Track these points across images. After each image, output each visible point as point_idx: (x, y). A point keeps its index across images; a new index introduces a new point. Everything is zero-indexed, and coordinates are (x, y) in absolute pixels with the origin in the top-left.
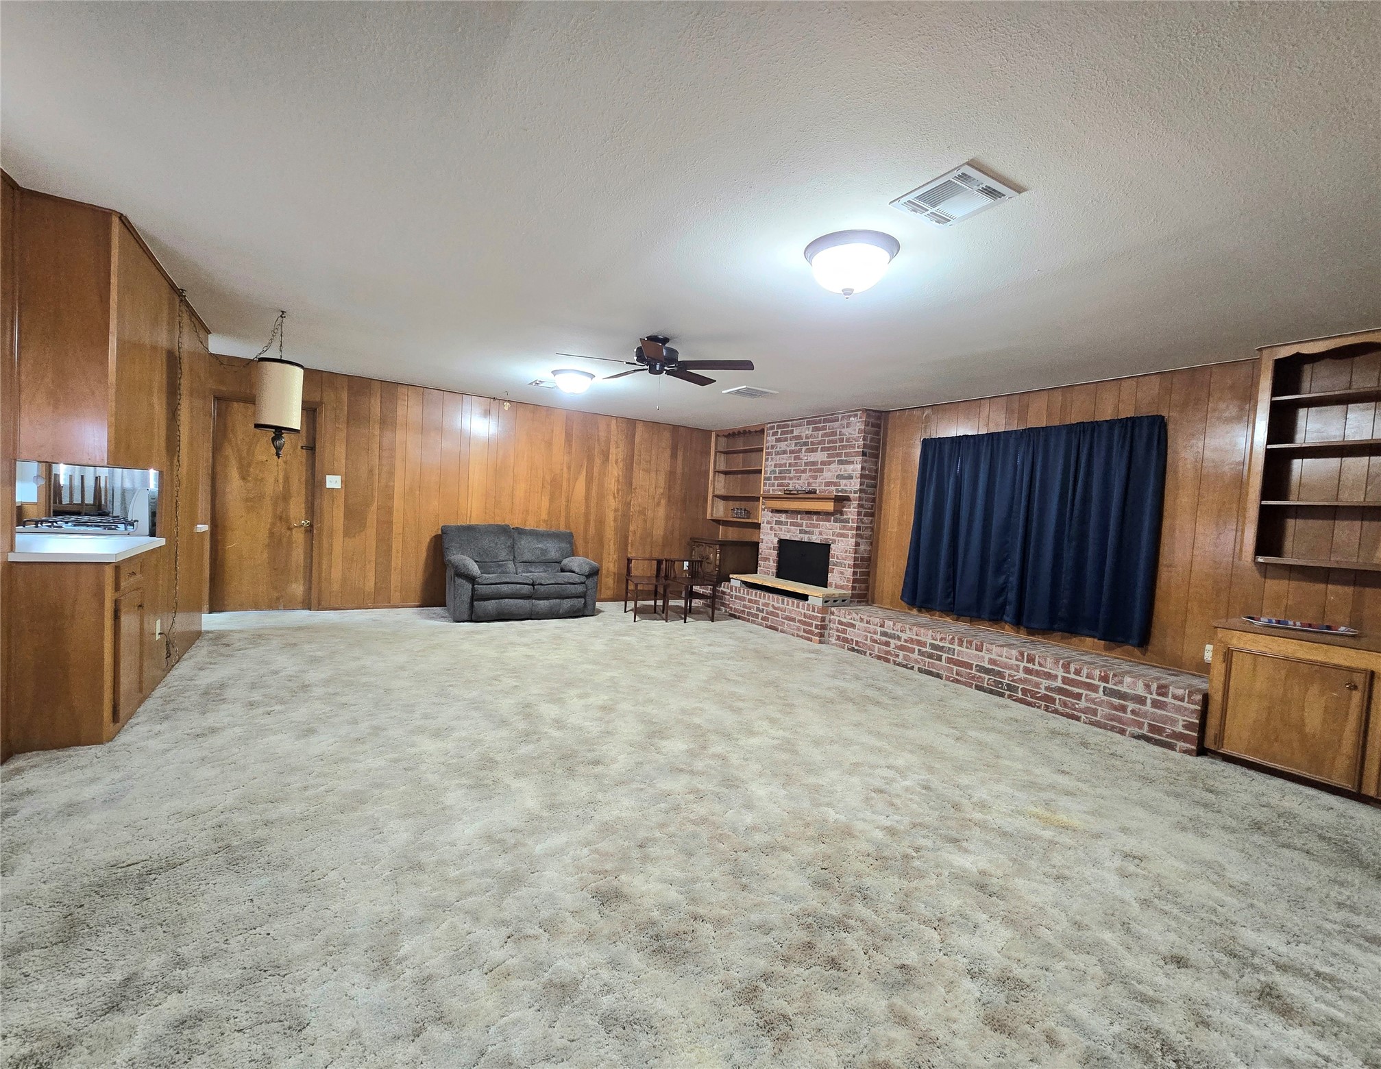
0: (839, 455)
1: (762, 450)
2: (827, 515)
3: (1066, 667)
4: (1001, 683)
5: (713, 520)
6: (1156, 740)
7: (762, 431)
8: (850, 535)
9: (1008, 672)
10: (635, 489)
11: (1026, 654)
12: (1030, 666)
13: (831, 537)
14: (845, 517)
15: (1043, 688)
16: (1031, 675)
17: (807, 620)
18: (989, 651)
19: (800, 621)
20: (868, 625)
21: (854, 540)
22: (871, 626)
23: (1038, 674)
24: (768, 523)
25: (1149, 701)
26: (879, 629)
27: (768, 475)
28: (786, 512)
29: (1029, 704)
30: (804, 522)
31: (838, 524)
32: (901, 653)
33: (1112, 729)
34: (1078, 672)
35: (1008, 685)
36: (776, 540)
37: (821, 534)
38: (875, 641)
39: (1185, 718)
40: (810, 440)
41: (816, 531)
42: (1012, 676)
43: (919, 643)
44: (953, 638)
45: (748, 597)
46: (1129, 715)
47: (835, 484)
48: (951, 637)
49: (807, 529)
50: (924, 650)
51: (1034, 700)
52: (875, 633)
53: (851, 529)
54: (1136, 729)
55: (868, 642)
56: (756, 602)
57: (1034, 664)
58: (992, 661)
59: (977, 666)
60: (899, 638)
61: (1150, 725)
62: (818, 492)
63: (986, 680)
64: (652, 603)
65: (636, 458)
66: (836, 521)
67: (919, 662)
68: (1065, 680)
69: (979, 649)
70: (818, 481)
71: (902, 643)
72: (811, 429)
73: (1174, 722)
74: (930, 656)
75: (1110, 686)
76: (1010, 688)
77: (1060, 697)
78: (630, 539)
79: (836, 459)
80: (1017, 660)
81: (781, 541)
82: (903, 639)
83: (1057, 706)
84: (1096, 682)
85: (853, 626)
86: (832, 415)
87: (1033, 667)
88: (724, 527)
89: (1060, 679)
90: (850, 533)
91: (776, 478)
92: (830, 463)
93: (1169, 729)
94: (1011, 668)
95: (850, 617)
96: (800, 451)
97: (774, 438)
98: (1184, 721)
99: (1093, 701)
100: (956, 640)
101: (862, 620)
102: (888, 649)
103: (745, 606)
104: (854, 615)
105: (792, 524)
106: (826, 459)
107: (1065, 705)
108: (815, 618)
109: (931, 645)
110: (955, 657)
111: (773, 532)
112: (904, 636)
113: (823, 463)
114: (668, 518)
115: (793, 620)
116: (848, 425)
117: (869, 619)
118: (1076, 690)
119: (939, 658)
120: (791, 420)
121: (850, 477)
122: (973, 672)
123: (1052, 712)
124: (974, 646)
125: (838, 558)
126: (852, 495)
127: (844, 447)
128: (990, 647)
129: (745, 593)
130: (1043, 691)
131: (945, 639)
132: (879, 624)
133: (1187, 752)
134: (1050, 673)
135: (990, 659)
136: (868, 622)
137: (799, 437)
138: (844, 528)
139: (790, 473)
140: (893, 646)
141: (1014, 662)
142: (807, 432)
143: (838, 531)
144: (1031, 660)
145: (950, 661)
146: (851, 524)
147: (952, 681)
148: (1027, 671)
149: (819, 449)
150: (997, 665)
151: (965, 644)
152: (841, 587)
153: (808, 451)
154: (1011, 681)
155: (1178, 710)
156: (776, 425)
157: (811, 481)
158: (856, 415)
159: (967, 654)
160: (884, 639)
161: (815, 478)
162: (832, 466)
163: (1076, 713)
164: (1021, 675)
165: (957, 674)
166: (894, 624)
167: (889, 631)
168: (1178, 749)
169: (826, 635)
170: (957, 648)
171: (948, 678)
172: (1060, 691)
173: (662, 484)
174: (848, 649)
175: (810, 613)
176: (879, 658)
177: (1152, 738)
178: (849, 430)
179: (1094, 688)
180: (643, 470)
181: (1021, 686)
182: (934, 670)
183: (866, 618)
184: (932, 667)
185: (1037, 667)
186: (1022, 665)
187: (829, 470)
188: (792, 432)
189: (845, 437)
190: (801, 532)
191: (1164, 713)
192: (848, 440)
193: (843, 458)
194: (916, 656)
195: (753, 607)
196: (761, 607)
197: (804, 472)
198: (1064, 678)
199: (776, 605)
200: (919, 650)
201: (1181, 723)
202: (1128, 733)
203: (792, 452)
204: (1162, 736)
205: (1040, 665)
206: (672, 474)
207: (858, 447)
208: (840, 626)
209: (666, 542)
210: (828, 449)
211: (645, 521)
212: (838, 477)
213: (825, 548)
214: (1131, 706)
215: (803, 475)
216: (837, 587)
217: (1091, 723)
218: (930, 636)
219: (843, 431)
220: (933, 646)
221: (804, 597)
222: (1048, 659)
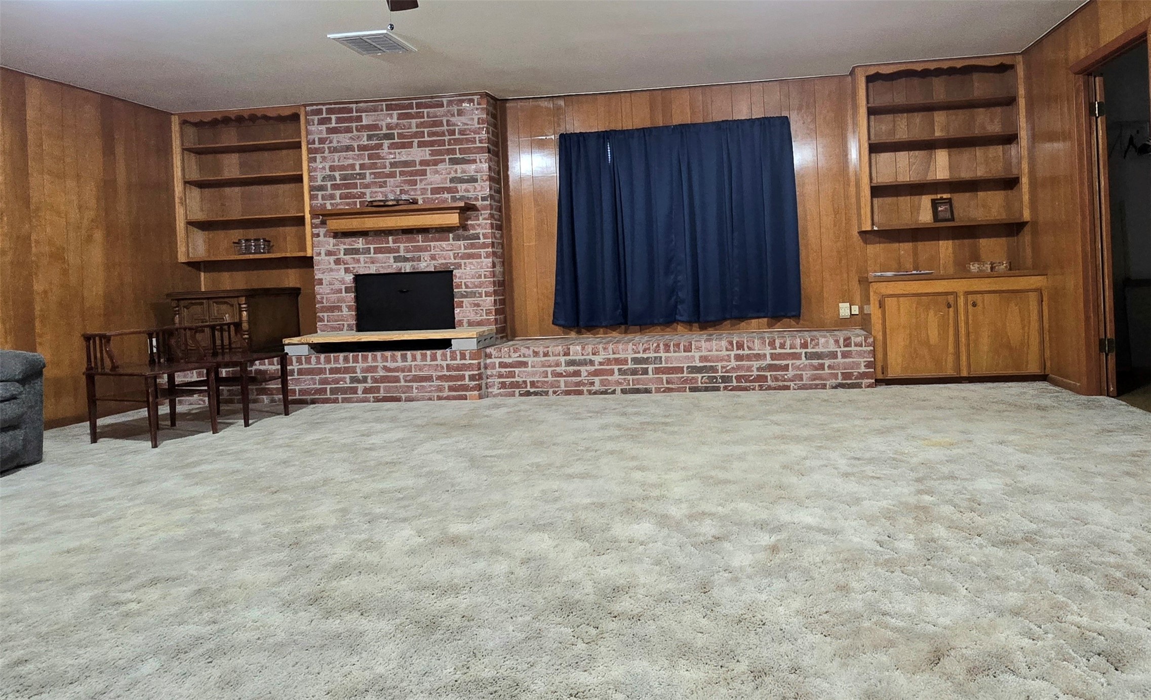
0: (453, 151)
1: (298, 146)
2: (443, 231)
3: (772, 344)
4: (715, 377)
5: (189, 264)
6: (848, 384)
7: (295, 117)
8: (483, 254)
9: (720, 364)
10: (38, 209)
11: (735, 342)
12: (740, 352)
13: (453, 261)
14: (472, 232)
15: (755, 370)
16: (742, 360)
17: (453, 373)
18: (699, 349)
19: (440, 378)
20: (546, 358)
21: (490, 260)
22: (551, 358)
23: (748, 358)
24: (329, 253)
25: (839, 354)
26: (562, 359)
27: (319, 183)
28: (363, 234)
29: (745, 389)
30: (402, 245)
31: (462, 243)
32: (597, 380)
33: (816, 387)
34: (782, 346)
35: (722, 377)
36: (349, 278)
37: (433, 258)
38: (560, 375)
39: (865, 359)
40: (395, 132)
41: (426, 255)
42: (724, 367)
43: (618, 361)
44: (658, 345)
45: (328, 366)
46: (827, 371)
47: (449, 190)
48: (655, 345)
49: (409, 255)
50: (626, 367)
51: (748, 384)
52: (558, 365)
53: (484, 246)
54: (834, 381)
55: (550, 378)
56: (346, 370)
57: (744, 350)
58: (703, 359)
59: (688, 367)
60: (592, 363)
61: (842, 373)
62: (420, 202)
63: (700, 379)
64: (144, 413)
65: (31, 150)
66: (456, 238)
67: (621, 383)
68: (774, 357)
69: (688, 349)
70: (418, 186)
71: (597, 367)
72: (395, 116)
73: (858, 365)
74: (634, 372)
75: (809, 350)
76: (725, 379)
77: (771, 373)
78: (37, 308)
79: (447, 157)
80: (727, 350)
81: (358, 278)
82: (596, 363)
83: (770, 383)
84: (798, 351)
85: (525, 364)
86: (432, 98)
87: (743, 352)
88: (208, 275)
89: (768, 357)
90: (483, 251)
91: (335, 187)
92: (436, 163)
93: (855, 372)
94: (722, 360)
95: (517, 355)
96: (380, 146)
97: (323, 128)
98: (865, 362)
99: (798, 368)
100: (662, 346)
101: (536, 354)
102: (579, 379)
103: (324, 382)
104: (523, 350)
105: (378, 251)
106: (428, 157)
107: (776, 379)
108: (469, 367)
109: (633, 359)
110: (663, 365)
111: (342, 267)
112: (597, 359)
113: (423, 163)
114: (109, 266)
115: (429, 379)
116: (460, 113)
117: (546, 350)
118: (784, 362)
119: (645, 371)
120: (357, 103)
121: (473, 180)
122: (685, 375)
123: (766, 389)
124: (682, 347)
125: (467, 286)
126: (479, 204)
127: (457, 141)
128: (698, 344)
129: (322, 361)
130: (755, 373)
131: (649, 349)
132: (562, 353)
133: (870, 386)
134: (759, 354)
135: (701, 357)
136: (546, 355)
137: (375, 127)
138: (473, 246)
139: (364, 178)
140: (584, 374)
141: (725, 353)
142: (389, 120)
143: (463, 251)
144: (740, 346)
145: (657, 371)
146: (482, 241)
147: (664, 391)
148: (739, 358)
149: (415, 144)
150: (709, 361)
151: (672, 348)
152: (479, 324)
153: (392, 146)
154: (725, 372)
155: (860, 354)
156: (324, 108)
157: (406, 188)
158: (471, 101)
159: (676, 358)
160: (571, 369)
161: (414, 183)
162: (440, 167)
163: (786, 383)
164: (734, 363)
165: (668, 383)
166: (583, 348)
167: (577, 358)
168: (863, 386)
169: (484, 386)
170: (663, 355)
171: (658, 390)
172: (771, 367)
173: (93, 203)
174: (521, 395)
175: (458, 362)
176: (568, 393)
177: (847, 384)
178: (463, 119)
179: (796, 356)
180: (50, 173)
181: (734, 375)
182: (641, 386)
183: (541, 350)
184: (638, 384)
185: (747, 352)
186: (732, 354)
187: (437, 172)
188: (359, 119)
189: (457, 128)
190: (396, 259)
191: (851, 360)
192: (462, 132)
193: (458, 156)
194: (616, 376)
195: (343, 380)
196: (360, 375)
197: (392, 175)
198: (772, 354)
199: (390, 364)
200: (619, 370)
201: (863, 365)
202: (828, 386)
203: (362, 148)
204: (851, 379)
205: (749, 348)
206: (108, 187)
207: (481, 142)
208: (503, 370)
209: (111, 307)
210: (432, 143)
211: (65, 272)
212: (452, 180)
213: (445, 277)
214: (827, 362)
215: (391, 181)
216: (470, 324)
217: (800, 388)
218: (630, 351)
219: (453, 119)
220: (636, 361)
221: (445, 344)
222: (756, 341)
